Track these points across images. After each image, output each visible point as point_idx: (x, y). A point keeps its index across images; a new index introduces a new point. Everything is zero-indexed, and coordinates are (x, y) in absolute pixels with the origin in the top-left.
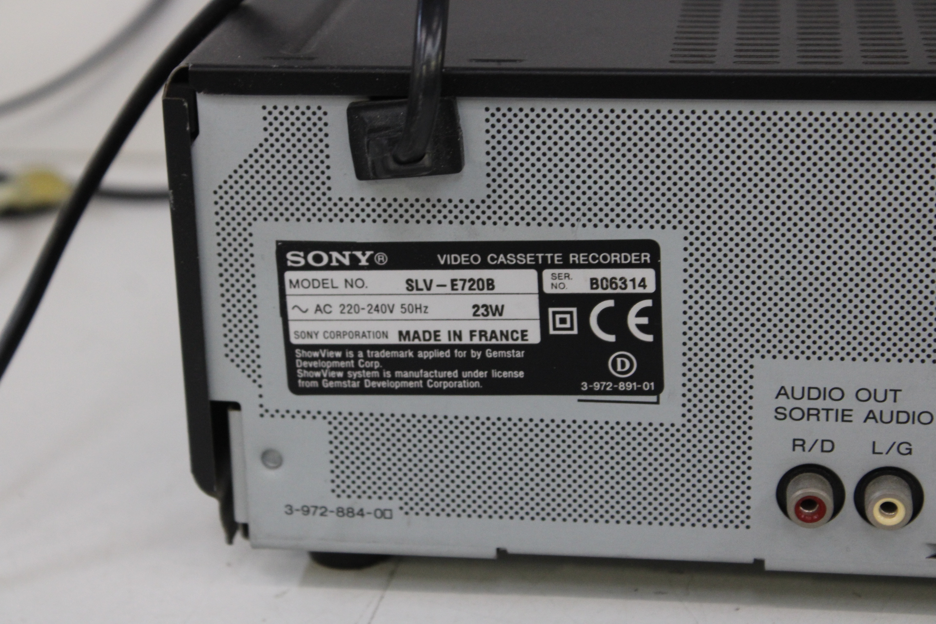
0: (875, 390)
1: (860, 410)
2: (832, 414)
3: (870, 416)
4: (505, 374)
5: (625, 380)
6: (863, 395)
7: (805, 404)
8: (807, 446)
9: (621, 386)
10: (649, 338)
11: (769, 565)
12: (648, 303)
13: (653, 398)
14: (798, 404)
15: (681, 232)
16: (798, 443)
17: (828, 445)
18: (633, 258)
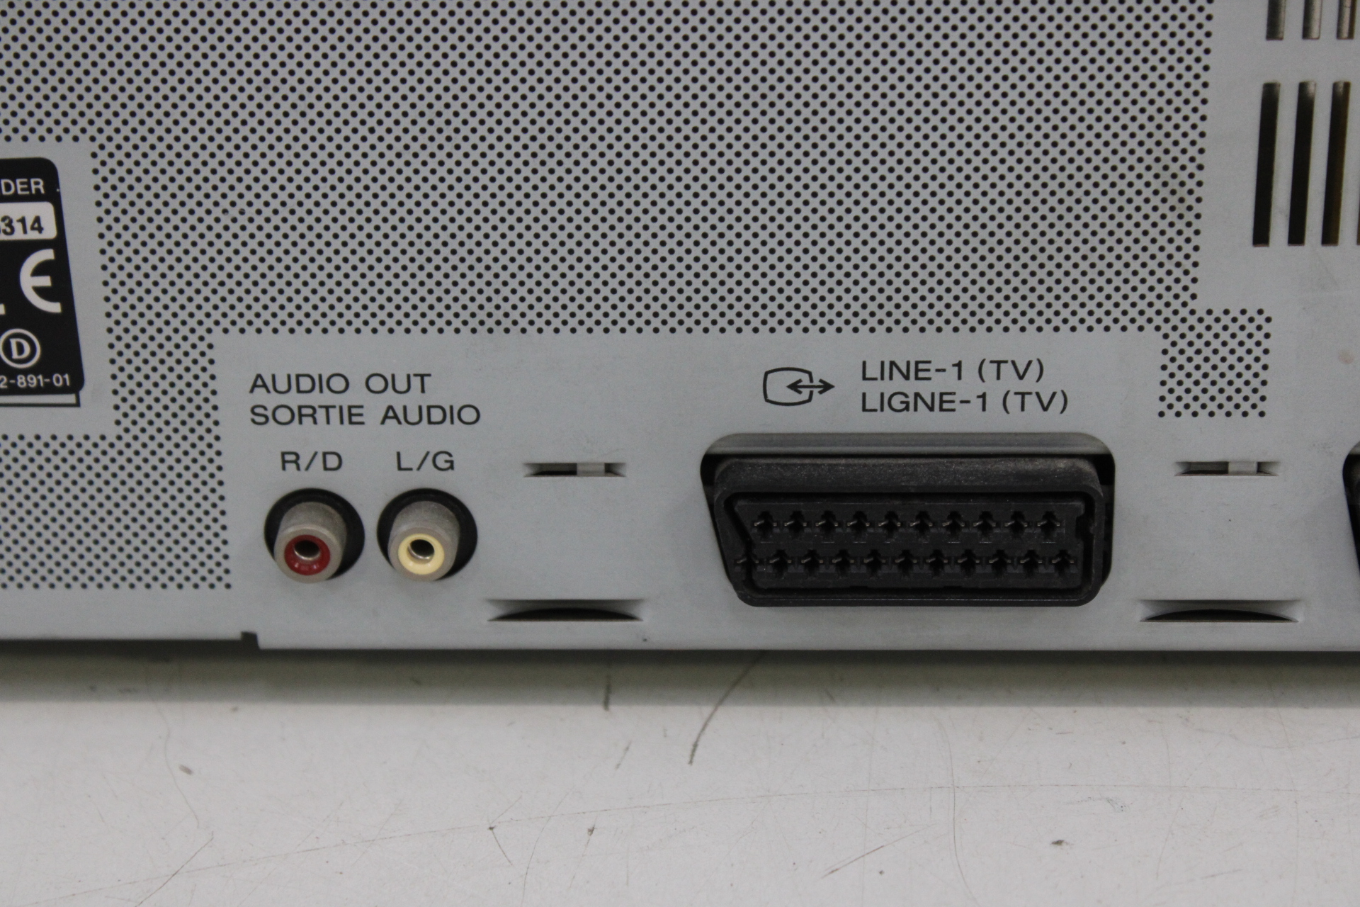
0: (393, 376)
1: (374, 407)
2: (334, 414)
3: (390, 414)
5: (25, 372)
6: (377, 384)
7: (294, 400)
8: (303, 462)
9: (21, 381)
10: (54, 308)
11: (267, 640)
12: (48, 254)
13: (71, 398)
14: (283, 399)
15: (85, 145)
16: (289, 459)
17: (333, 460)
18: (18, 186)
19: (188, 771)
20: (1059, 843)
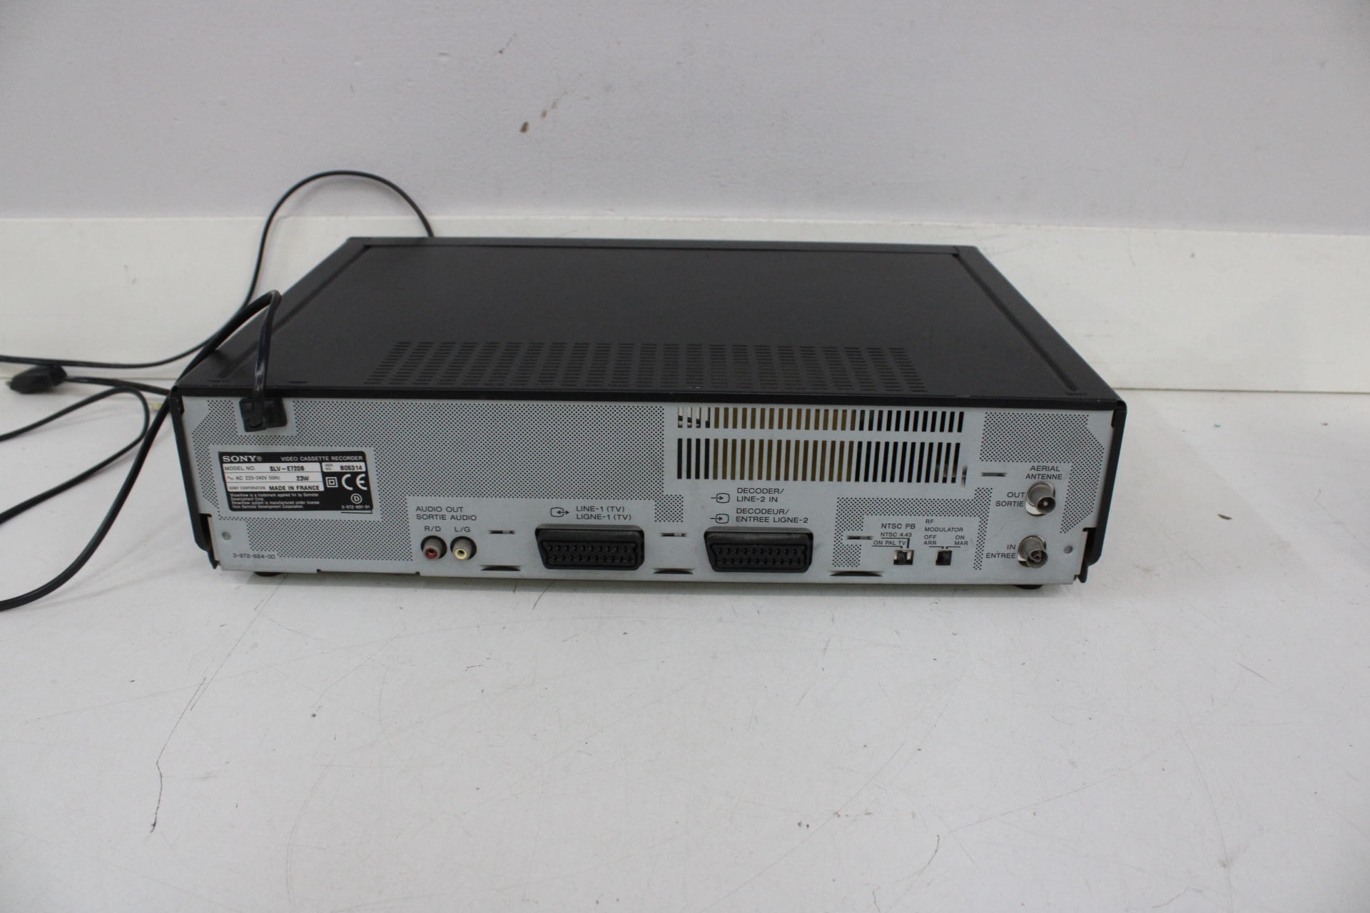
0: (453, 508)
1: (448, 515)
2: (438, 517)
3: (453, 517)
4: (312, 503)
5: (358, 505)
6: (449, 509)
7: (428, 513)
8: (431, 529)
9: (357, 507)
10: (365, 489)
11: (422, 574)
12: (363, 475)
13: (370, 512)
14: (424, 513)
15: (373, 448)
16: (427, 528)
17: (438, 529)
18: (356, 458)
19: (401, 608)
20: (625, 633)
